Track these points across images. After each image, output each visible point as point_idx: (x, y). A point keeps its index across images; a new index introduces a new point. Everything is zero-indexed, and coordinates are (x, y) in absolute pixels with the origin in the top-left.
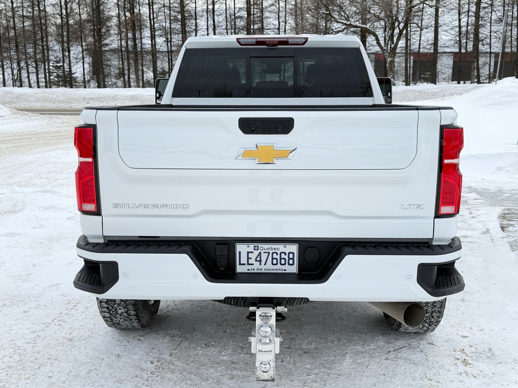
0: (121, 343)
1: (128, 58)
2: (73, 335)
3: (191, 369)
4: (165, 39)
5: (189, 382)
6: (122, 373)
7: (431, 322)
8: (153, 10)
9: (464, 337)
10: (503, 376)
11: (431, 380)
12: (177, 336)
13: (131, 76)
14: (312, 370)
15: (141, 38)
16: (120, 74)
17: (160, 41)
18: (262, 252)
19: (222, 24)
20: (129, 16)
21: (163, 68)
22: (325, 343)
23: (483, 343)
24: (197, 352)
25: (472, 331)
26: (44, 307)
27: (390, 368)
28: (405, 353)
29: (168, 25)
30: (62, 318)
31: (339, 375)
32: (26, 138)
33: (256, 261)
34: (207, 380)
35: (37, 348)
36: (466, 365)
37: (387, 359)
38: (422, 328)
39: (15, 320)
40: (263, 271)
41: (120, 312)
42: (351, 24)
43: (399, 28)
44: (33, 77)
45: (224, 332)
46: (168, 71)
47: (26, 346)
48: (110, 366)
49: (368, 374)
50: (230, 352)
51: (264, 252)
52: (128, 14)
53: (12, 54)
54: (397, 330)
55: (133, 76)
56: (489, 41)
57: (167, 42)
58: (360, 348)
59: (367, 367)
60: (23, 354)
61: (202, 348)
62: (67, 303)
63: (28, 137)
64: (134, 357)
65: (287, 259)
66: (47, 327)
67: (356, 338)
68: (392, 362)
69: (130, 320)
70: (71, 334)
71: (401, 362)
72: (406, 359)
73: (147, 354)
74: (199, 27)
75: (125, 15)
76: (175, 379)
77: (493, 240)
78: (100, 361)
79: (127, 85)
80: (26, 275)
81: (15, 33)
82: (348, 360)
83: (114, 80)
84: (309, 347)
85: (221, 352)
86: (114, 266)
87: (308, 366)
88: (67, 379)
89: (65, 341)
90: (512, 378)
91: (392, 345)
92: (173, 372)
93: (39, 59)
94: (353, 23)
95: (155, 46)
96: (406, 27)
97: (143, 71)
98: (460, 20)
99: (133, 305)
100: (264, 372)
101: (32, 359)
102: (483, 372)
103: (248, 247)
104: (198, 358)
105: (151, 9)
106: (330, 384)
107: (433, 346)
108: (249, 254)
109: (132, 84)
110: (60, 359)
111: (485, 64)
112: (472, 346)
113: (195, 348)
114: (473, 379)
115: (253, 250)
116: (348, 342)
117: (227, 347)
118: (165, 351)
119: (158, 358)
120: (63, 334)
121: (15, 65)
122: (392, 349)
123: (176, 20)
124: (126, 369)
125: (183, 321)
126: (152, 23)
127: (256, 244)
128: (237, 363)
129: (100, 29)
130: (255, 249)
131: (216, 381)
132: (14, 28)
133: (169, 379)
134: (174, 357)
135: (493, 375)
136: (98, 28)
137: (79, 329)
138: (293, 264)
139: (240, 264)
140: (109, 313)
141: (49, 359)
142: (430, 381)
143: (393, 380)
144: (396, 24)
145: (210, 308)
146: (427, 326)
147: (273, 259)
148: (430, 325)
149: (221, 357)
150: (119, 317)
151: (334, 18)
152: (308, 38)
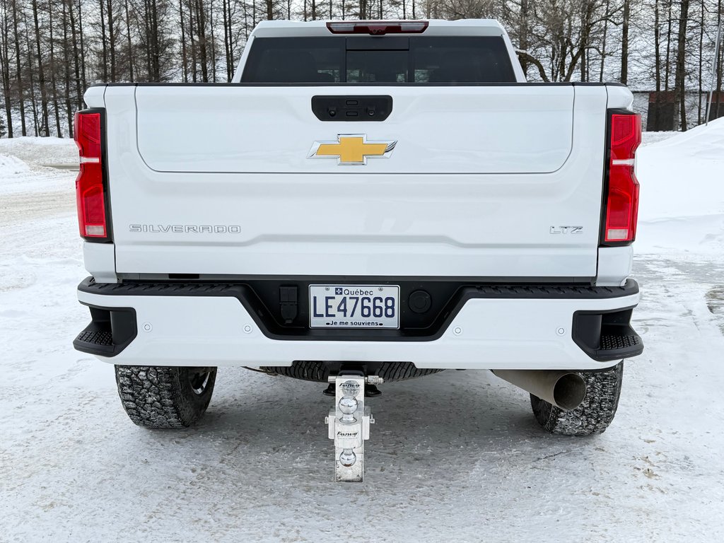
0: (152, 446)
2: (83, 436)
3: (249, 479)
5: (245, 495)
6: (149, 484)
7: (599, 416)
8: (230, 32)
9: (649, 442)
10: (704, 492)
11: (598, 495)
12: (232, 438)
14: (424, 480)
15: (215, 71)
18: (348, 297)
20: (198, 40)
22: (446, 448)
23: (676, 450)
24: (260, 457)
25: (661, 435)
26: (47, 402)
27: (539, 480)
28: (561, 461)
30: (71, 415)
31: (463, 488)
32: (49, 201)
33: (339, 310)
34: (271, 492)
35: (30, 452)
36: (649, 477)
37: (534, 467)
38: (586, 426)
39: (4, 418)
40: (349, 326)
41: (150, 400)
43: (572, 54)
44: (64, 125)
45: (303, 433)
47: (14, 449)
48: (132, 474)
49: (506, 487)
50: (308, 458)
51: (351, 298)
52: (196, 38)
53: (35, 91)
54: (551, 431)
56: (698, 73)
58: (495, 454)
59: (505, 477)
60: (9, 459)
61: (268, 452)
62: (81, 396)
63: (51, 198)
64: (169, 463)
65: (384, 308)
66: (48, 426)
67: (491, 442)
68: (542, 472)
69: (165, 412)
70: (80, 435)
71: (554, 472)
72: (562, 469)
73: (188, 459)
75: (192, 38)
76: (225, 491)
77: (698, 323)
78: (119, 469)
80: (26, 363)
81: (40, 63)
82: (478, 468)
84: (422, 452)
85: (294, 458)
86: (130, 314)
87: (420, 476)
88: (68, 491)
89: (72, 443)
90: (717, 494)
91: (543, 451)
92: (223, 483)
93: (73, 98)
96: (581, 52)
98: (657, 45)
99: (169, 391)
100: (346, 465)
101: (21, 465)
102: (675, 486)
103: (327, 289)
104: (262, 466)
105: (228, 31)
106: (450, 499)
107: (602, 452)
108: (329, 300)
110: (61, 465)
111: (693, 106)
112: (659, 453)
113: (258, 454)
114: (659, 494)
115: (334, 295)
116: (480, 446)
117: (304, 452)
118: (214, 456)
119: (204, 465)
120: (69, 435)
121: (40, 108)
122: (543, 456)
124: (155, 479)
125: (245, 419)
126: (230, 49)
127: (339, 286)
128: (318, 471)
129: (157, 58)
130: (337, 293)
131: (283, 494)
132: (39, 57)
133: (216, 492)
134: (227, 464)
135: (689, 490)
136: (154, 56)
137: (93, 429)
138: (392, 315)
139: (316, 315)
140: (134, 402)
141: (45, 465)
142: (595, 496)
143: (541, 494)
144: (568, 49)
145: (285, 404)
146: (593, 423)
147: (363, 307)
148: (598, 422)
149: (294, 465)
150: (149, 408)
152: (428, 22)
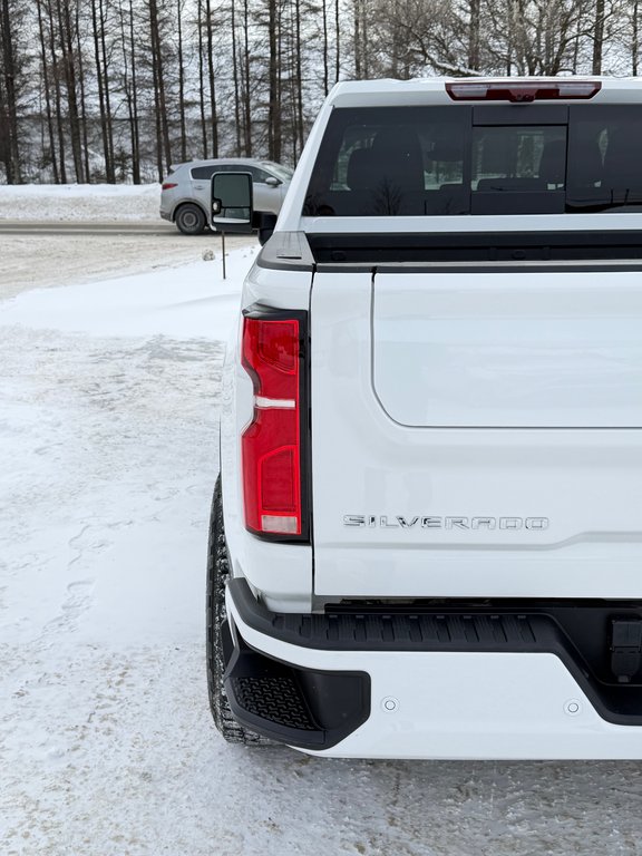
0: (264, 784)
1: (60, 130)
2: (147, 761)
4: (124, 96)
8: (103, 46)
13: (66, 162)
15: (83, 96)
16: (45, 158)
17: (116, 99)
19: (225, 71)
20: (62, 55)
21: (120, 149)
24: (447, 810)
26: (58, 680)
29: (130, 72)
30: (107, 711)
35: (78, 806)
39: (4, 720)
42: (459, 71)
46: (130, 153)
47: (50, 797)
50: (523, 811)
52: (58, 52)
55: (69, 163)
57: (129, 101)
60: (52, 824)
61: (455, 798)
66: (82, 738)
70: (141, 758)
73: (336, 818)
74: (187, 75)
75: (53, 53)
78: (238, 844)
79: (59, 178)
83: (35, 170)
86: (361, 681)
94: (462, 69)
95: (109, 108)
97: (87, 154)
101: (78, 839)
104: (460, 831)
105: (100, 44)
109: (68, 177)
110: (143, 838)
113: (439, 801)
117: (510, 796)
118: (373, 808)
119: (368, 832)
120: (124, 759)
123: (144, 63)
126: (102, 68)
128: (556, 844)
129: (12, 79)
134: (403, 829)
137: (155, 743)
141: (117, 839)
149: (511, 828)
151: (430, 58)
152: (600, 83)
